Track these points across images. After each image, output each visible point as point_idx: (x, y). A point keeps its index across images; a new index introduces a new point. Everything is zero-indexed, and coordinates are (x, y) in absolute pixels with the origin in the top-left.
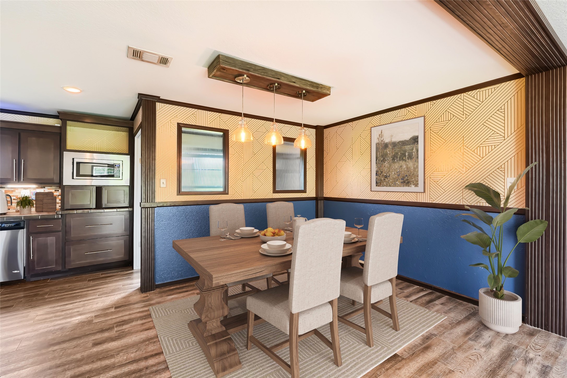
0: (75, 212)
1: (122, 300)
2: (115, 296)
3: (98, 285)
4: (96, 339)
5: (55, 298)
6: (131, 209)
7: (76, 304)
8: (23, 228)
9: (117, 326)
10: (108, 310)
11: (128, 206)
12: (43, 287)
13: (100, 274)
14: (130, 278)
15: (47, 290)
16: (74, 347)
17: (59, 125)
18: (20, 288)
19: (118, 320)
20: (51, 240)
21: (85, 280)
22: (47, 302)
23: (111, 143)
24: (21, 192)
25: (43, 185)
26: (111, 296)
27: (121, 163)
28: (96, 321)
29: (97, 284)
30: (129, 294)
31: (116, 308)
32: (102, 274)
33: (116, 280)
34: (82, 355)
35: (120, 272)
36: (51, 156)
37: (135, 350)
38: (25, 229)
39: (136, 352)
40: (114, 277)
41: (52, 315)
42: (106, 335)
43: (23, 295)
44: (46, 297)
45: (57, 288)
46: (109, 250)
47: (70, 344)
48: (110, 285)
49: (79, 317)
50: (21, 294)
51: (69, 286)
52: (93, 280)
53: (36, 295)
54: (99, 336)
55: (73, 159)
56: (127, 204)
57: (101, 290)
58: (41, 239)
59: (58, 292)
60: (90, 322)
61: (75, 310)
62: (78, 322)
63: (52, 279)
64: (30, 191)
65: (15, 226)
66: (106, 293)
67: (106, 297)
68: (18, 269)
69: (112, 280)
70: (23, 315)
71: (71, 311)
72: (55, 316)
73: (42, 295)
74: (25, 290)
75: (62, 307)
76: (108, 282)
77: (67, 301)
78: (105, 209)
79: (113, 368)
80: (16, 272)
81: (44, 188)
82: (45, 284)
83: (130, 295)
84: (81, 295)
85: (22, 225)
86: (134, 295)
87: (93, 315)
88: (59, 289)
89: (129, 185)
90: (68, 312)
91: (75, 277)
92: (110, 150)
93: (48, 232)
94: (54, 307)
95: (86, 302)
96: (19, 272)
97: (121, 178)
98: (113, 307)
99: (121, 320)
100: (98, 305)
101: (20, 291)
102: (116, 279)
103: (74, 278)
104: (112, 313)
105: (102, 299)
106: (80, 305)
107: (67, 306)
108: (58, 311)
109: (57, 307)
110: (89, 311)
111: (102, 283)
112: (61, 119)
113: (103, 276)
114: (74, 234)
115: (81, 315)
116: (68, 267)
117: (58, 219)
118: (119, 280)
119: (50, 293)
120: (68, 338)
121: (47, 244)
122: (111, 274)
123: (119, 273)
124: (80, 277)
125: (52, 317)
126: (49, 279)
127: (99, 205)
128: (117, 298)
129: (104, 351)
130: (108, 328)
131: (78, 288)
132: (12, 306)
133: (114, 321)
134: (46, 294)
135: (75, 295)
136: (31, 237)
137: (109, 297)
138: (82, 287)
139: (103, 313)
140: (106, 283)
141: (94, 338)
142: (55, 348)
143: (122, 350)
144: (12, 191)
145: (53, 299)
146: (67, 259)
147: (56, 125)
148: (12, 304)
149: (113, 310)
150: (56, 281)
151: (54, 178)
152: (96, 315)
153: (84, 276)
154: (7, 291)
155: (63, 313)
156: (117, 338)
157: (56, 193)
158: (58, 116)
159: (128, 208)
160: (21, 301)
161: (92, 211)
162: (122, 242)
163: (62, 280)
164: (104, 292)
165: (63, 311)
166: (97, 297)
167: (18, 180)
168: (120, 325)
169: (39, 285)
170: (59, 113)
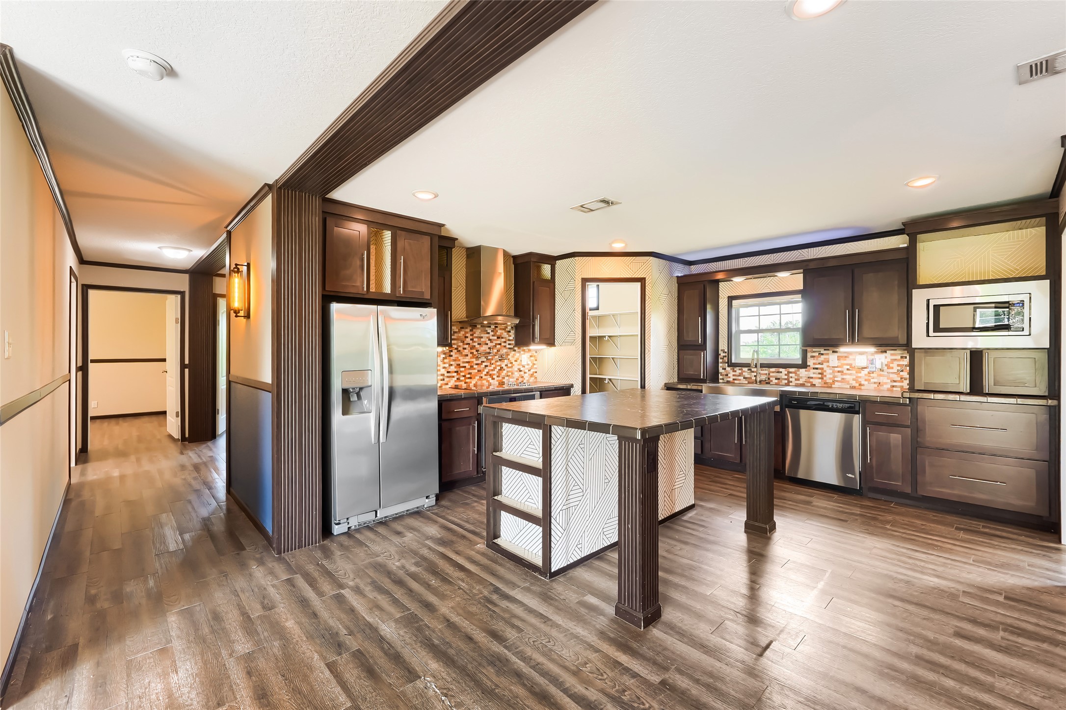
0: (932, 396)
1: (1024, 591)
2: (1008, 576)
3: (974, 542)
4: (961, 628)
5: (900, 534)
6: (1054, 402)
7: (932, 557)
8: (858, 413)
9: (1005, 630)
10: (991, 594)
11: (1047, 394)
12: (884, 511)
13: (979, 525)
14: (1050, 557)
15: (890, 518)
16: (924, 619)
17: (906, 245)
18: (856, 502)
19: (1009, 621)
20: (895, 438)
21: (950, 525)
22: (888, 534)
23: (1005, 259)
24: (856, 360)
25: (883, 349)
26: (999, 572)
27: (1026, 298)
28: (963, 599)
29: (973, 540)
30: (1043, 588)
31: (1006, 598)
32: (984, 527)
33: (1014, 549)
34: (936, 636)
35: (1026, 536)
36: (895, 298)
37: (1043, 694)
38: (860, 415)
39: (1044, 697)
40: (1009, 541)
41: (894, 556)
42: (981, 633)
43: (859, 512)
44: (888, 527)
45: (903, 520)
46: (998, 483)
47: (918, 610)
48: (999, 552)
49: (936, 580)
50: (857, 511)
51: (922, 524)
52: (966, 530)
53: (874, 519)
54: (968, 627)
55: (928, 301)
56: (1042, 390)
57: (979, 553)
58: (882, 434)
59: (905, 526)
60: (953, 596)
61: (931, 566)
62: (933, 586)
63: (897, 504)
64: (867, 356)
65: (849, 407)
66: (989, 564)
67: (988, 569)
68: (853, 473)
69: (1004, 545)
70: (858, 538)
71: (922, 564)
72: (899, 561)
73: (883, 522)
74: (862, 507)
75: (909, 552)
76: (996, 545)
77: (918, 545)
78: (990, 397)
79: (990, 691)
80: (850, 475)
81: (886, 352)
82: (887, 508)
83: (1044, 590)
84: (941, 547)
85: (857, 409)
86: (1053, 593)
87: (961, 588)
88: (905, 522)
89: (1048, 346)
90: (918, 563)
91: (934, 514)
92: (1002, 273)
93: (892, 425)
94: (898, 546)
95: (949, 562)
96: (853, 477)
97: (1026, 332)
98: (1001, 594)
99: (1016, 625)
100: (970, 576)
101: (855, 505)
102: (1013, 546)
103: (931, 515)
104: (997, 603)
105: (980, 570)
106: (939, 562)
107: (917, 554)
108: (903, 555)
109: (904, 548)
110: (953, 578)
111: (983, 542)
112: (908, 235)
113: (987, 530)
114: (930, 437)
115: (938, 577)
116: (921, 492)
117: (904, 405)
118: (1022, 550)
119: (894, 523)
120: (915, 600)
121: (890, 443)
122: (1004, 534)
123: (1022, 538)
124: (941, 517)
125: (894, 559)
126: (893, 502)
127: (976, 388)
128: (1013, 582)
129: (976, 655)
130: (986, 623)
131: (937, 534)
132: (846, 521)
133: (1003, 619)
134: (888, 522)
135: (930, 542)
136: (868, 428)
137: (996, 573)
138: (944, 535)
139: (979, 593)
140: (993, 547)
141: (958, 625)
142: (897, 603)
143: (1013, 675)
144: (846, 357)
145: (897, 534)
146: (919, 478)
147: (901, 246)
148: (847, 519)
149: (1001, 599)
150: (903, 509)
151: (899, 336)
152: (965, 590)
153: (950, 518)
154: (841, 500)
155: (911, 561)
156: (1002, 648)
157: (903, 361)
158: (904, 229)
159: (1047, 399)
160: (857, 520)
161: (963, 398)
162: (1031, 473)
163: (913, 511)
164: (984, 559)
165: (910, 558)
166: (971, 562)
167: (852, 341)
168: (1012, 633)
169: (879, 506)
170: (904, 224)
